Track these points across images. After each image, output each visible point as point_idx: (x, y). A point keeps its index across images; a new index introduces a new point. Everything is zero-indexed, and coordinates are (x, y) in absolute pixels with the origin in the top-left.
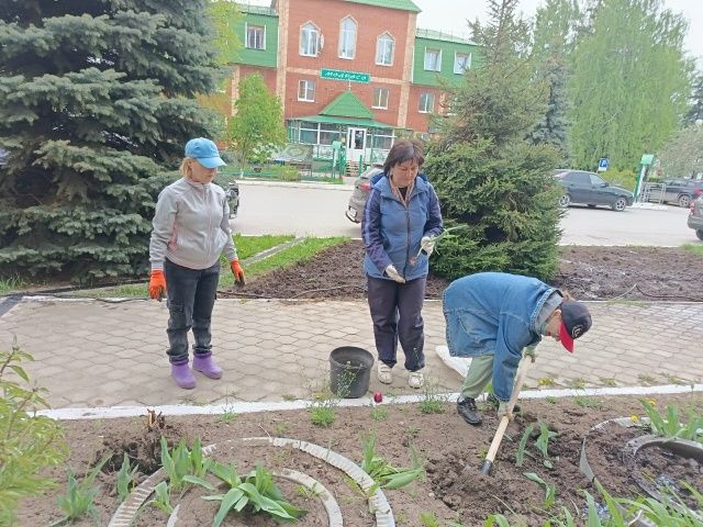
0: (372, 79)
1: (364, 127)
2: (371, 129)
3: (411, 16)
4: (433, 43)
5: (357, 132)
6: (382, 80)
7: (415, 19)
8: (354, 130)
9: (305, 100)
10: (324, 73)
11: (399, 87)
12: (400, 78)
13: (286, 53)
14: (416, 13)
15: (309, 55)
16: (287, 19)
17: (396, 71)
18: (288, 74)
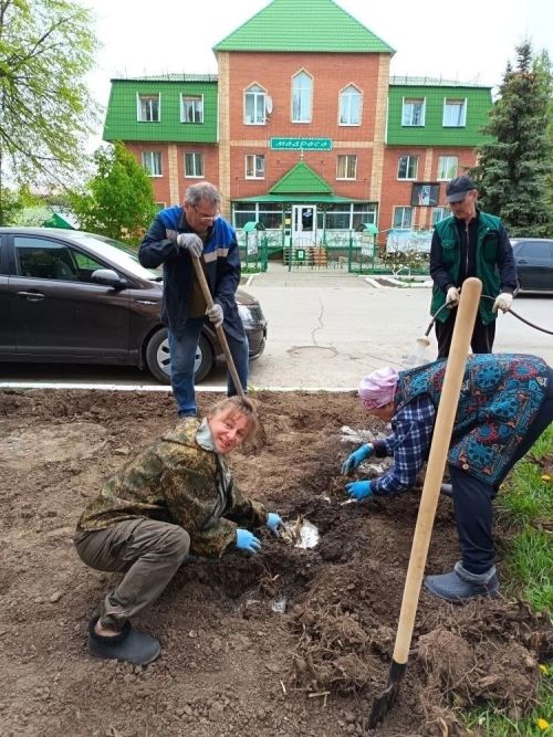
0: (335, 144)
1: (313, 203)
2: (322, 206)
3: (382, 58)
4: (411, 90)
5: (304, 210)
6: (349, 144)
7: (388, 63)
8: (300, 207)
9: (254, 177)
10: (275, 142)
11: (370, 151)
12: (371, 139)
13: (228, 124)
14: (389, 54)
15: (256, 123)
16: (228, 83)
17: (365, 130)
18: (233, 149)
